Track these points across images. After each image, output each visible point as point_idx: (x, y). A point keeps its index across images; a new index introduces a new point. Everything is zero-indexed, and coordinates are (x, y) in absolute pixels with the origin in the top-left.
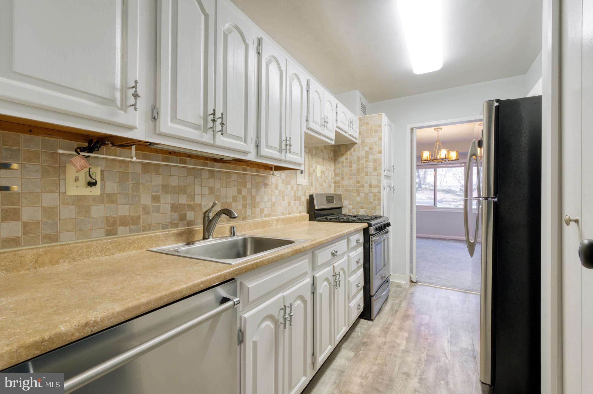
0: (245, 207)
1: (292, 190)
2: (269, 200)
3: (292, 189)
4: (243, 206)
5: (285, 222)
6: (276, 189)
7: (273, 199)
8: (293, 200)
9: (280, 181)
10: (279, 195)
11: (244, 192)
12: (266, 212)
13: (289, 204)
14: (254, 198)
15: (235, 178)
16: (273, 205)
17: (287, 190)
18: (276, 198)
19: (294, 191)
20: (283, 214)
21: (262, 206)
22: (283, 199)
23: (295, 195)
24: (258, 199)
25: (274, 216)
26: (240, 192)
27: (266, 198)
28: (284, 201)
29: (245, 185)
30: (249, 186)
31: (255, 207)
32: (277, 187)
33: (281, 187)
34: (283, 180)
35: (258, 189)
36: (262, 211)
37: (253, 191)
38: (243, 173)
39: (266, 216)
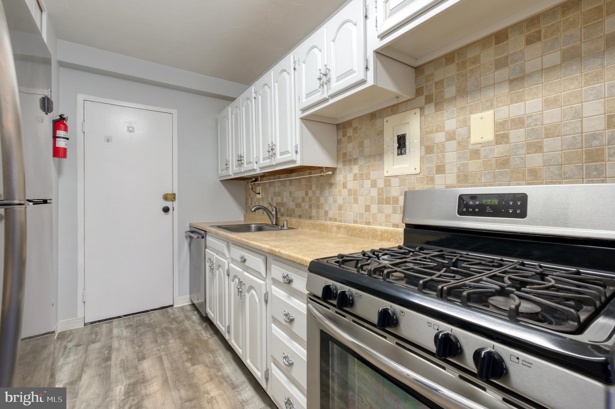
0: (310, 207)
1: (372, 187)
2: (335, 201)
3: (374, 184)
4: (309, 207)
5: (350, 233)
6: (343, 188)
7: (340, 200)
8: (377, 203)
9: (350, 177)
10: (349, 195)
11: (310, 193)
12: (331, 215)
13: (368, 209)
14: (318, 199)
15: (303, 182)
16: (340, 208)
17: (362, 187)
18: (343, 199)
19: (378, 189)
20: (355, 222)
21: (326, 208)
22: (356, 201)
23: (379, 194)
24: (322, 200)
25: (340, 221)
26: (307, 194)
27: (331, 199)
28: (357, 203)
29: (310, 188)
30: (314, 188)
31: (319, 208)
32: (345, 186)
33: (351, 185)
34: (355, 175)
35: (322, 191)
36: (326, 213)
37: (318, 193)
38: (309, 177)
39: (331, 219)
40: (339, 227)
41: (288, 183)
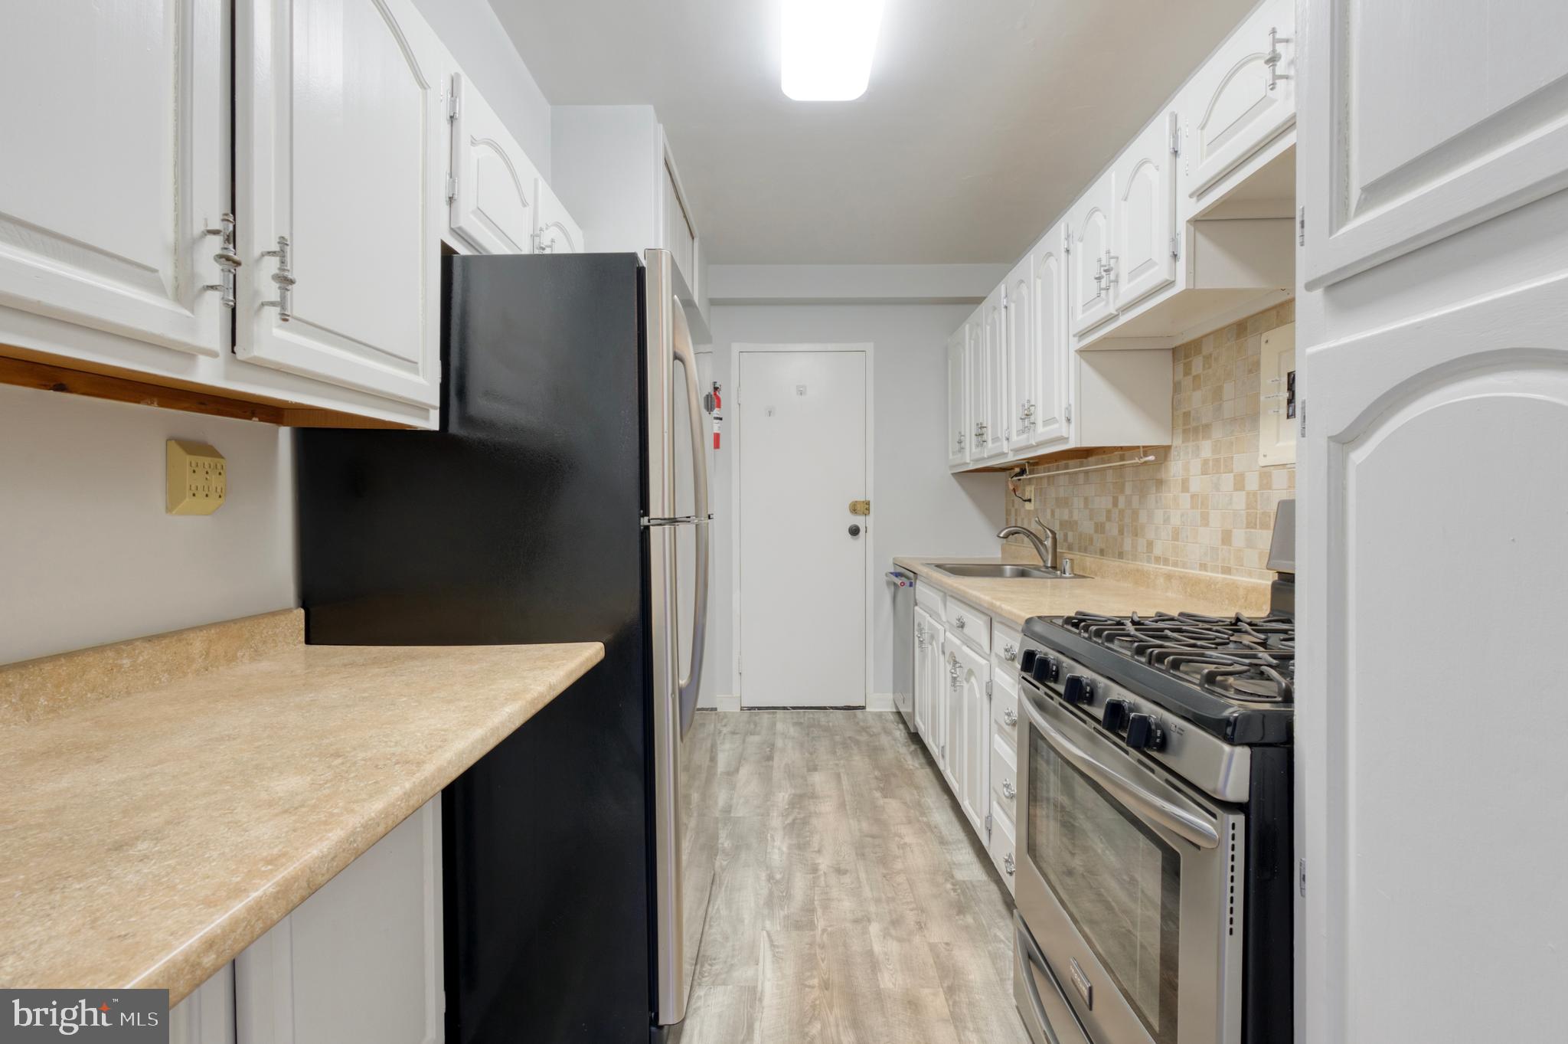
0: (1121, 532)
1: (1236, 490)
2: (1167, 520)
3: (1239, 484)
4: (1119, 531)
5: (1189, 590)
6: (1182, 492)
7: (1176, 520)
8: (1244, 526)
9: (1196, 466)
10: (1192, 508)
11: (1122, 500)
12: (1158, 550)
13: (1227, 538)
14: (1135, 514)
15: (1110, 477)
16: (1176, 535)
17: (1218, 490)
18: (1182, 516)
19: (1248, 494)
20: (1203, 567)
21: (1150, 535)
22: (1205, 520)
23: (1249, 506)
24: (1143, 518)
25: (1175, 564)
26: (1115, 504)
27: (1159, 515)
28: (1207, 525)
29: (1122, 490)
30: (1128, 490)
31: (1136, 535)
32: (1185, 487)
33: (1197, 484)
34: (1206, 462)
35: (1143, 494)
36: (1150, 545)
37: (1135, 499)
38: (1121, 465)
39: (1158, 560)
40: (1169, 577)
41: (1081, 478)
